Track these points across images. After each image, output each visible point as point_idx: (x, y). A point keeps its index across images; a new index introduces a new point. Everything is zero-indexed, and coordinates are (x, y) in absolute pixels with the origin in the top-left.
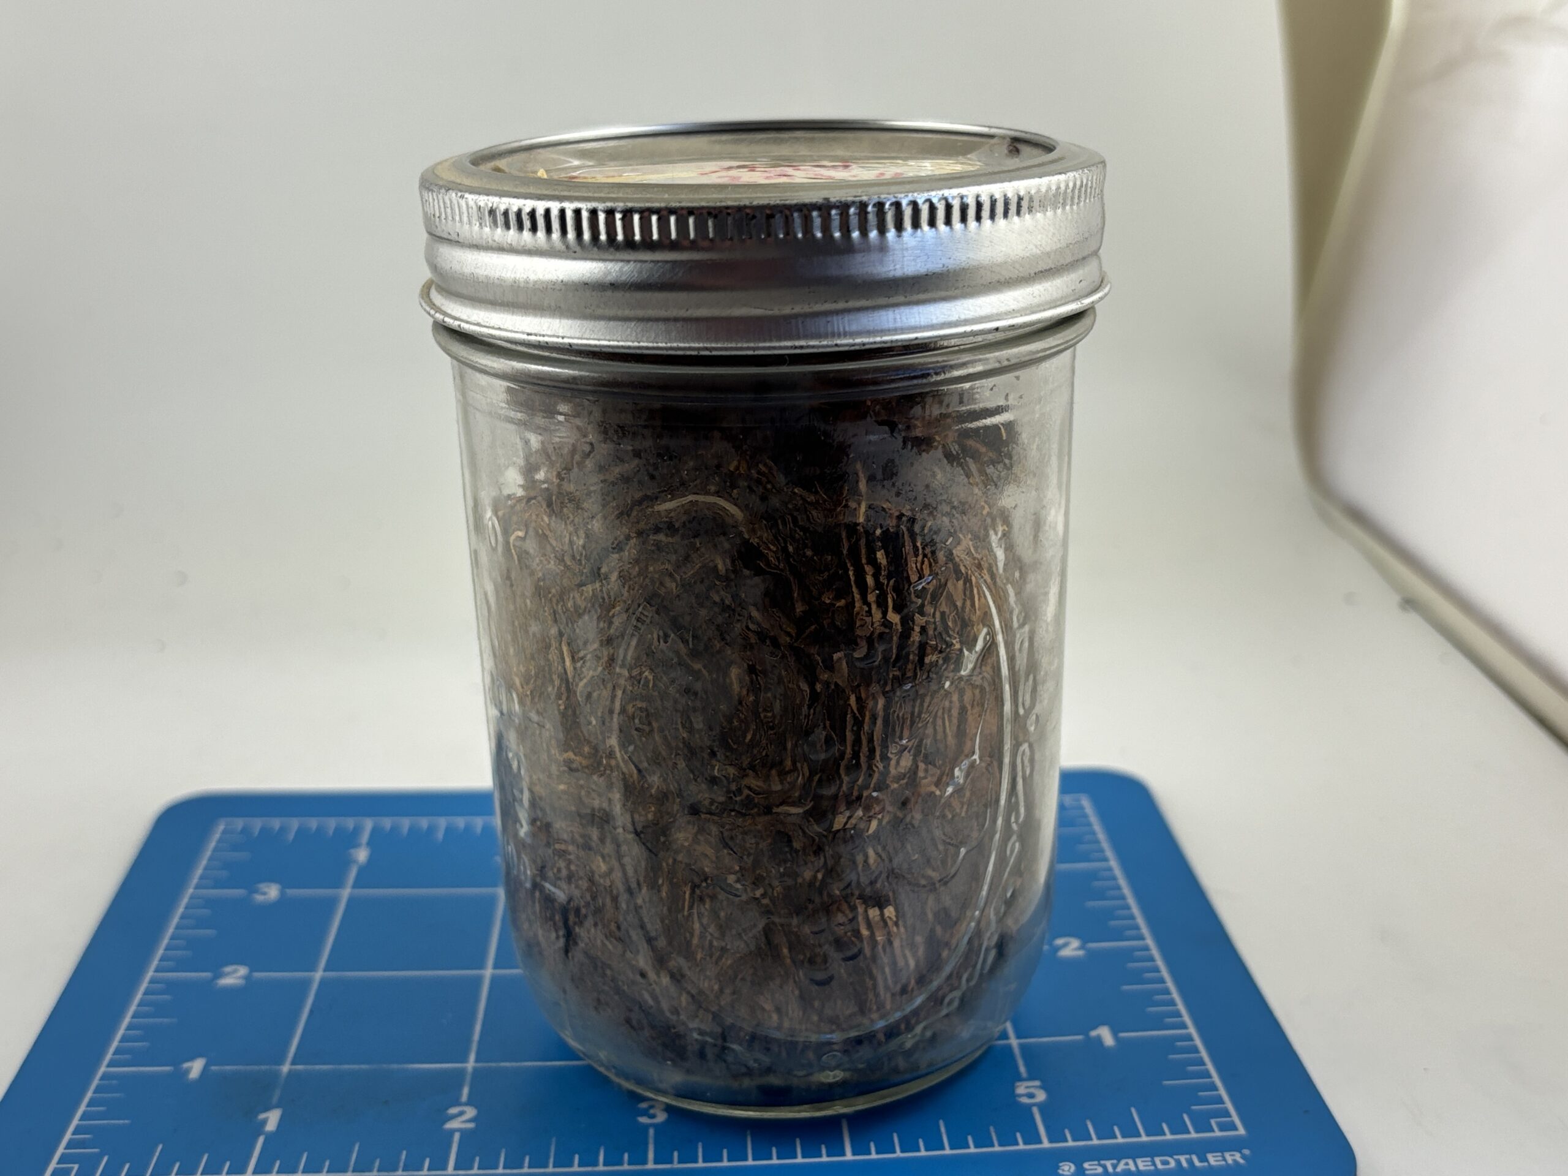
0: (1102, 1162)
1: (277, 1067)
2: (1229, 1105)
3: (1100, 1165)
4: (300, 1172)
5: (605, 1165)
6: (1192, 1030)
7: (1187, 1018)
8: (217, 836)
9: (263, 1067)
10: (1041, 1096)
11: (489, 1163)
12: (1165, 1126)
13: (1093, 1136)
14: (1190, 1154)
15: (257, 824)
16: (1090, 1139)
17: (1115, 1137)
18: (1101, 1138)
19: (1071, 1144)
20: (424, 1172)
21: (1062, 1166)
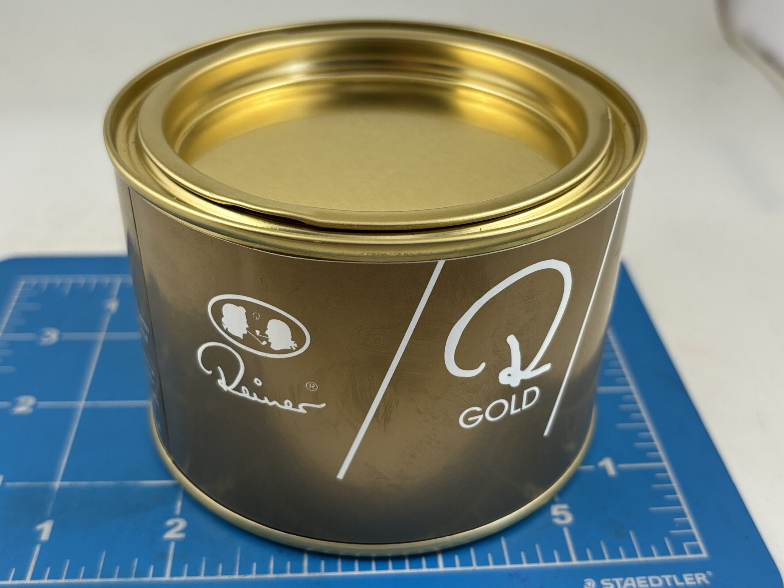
0: (614, 579)
1: (52, 483)
2: (695, 531)
3: (611, 582)
4: (64, 577)
6: (666, 464)
7: (661, 453)
8: (19, 290)
9: (42, 484)
10: (569, 519)
11: (194, 572)
12: (653, 549)
13: (606, 555)
14: (672, 574)
15: (45, 280)
16: (604, 558)
17: (620, 557)
18: (611, 557)
19: (591, 562)
20: (149, 579)
21: (586, 582)
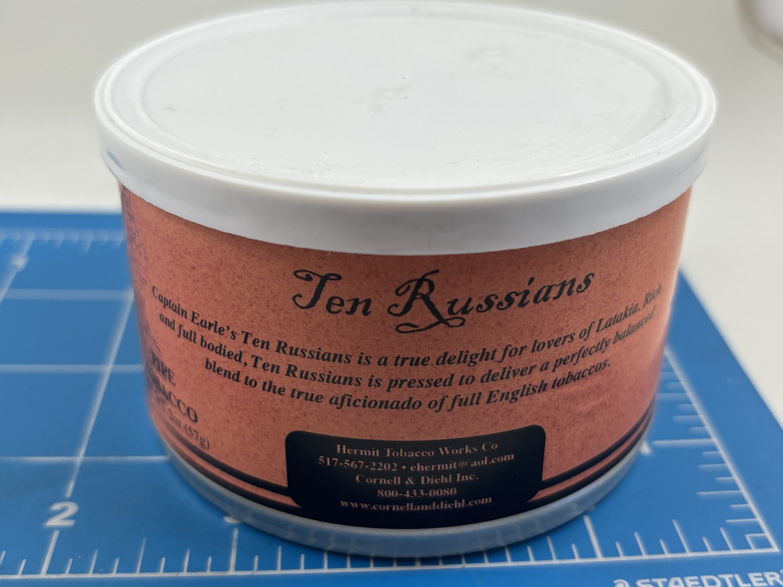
0: (654, 580)
2: (759, 520)
3: (650, 583)
5: (189, 570)
6: (715, 440)
7: (709, 428)
11: (80, 568)
12: (705, 540)
13: (643, 550)
14: (733, 573)
16: (640, 554)
17: (662, 552)
18: (649, 553)
19: (623, 558)
20: (18, 577)
21: (616, 584)
